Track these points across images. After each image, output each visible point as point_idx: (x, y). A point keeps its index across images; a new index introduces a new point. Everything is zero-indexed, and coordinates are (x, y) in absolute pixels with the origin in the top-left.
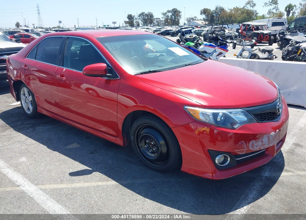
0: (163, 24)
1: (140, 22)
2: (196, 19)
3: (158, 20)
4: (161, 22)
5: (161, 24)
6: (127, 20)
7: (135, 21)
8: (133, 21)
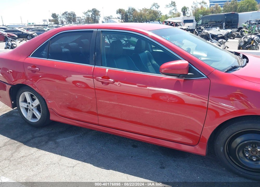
0: (84, 22)
1: (64, 20)
2: (112, 18)
3: (79, 19)
4: (82, 20)
5: (82, 22)
6: (52, 18)
7: (59, 19)
8: (58, 19)
